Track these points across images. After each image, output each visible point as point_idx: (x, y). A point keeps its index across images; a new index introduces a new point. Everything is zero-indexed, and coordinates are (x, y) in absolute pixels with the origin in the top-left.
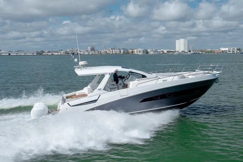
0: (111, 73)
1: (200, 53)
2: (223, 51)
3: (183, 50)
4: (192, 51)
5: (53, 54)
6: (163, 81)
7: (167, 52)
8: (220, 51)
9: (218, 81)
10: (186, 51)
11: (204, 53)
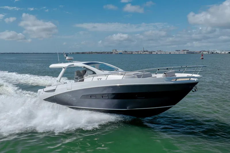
6: (98, 79)
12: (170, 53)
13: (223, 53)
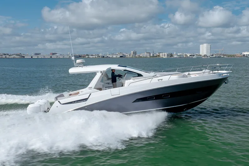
0: (102, 71)
1: (222, 56)
2: (244, 55)
3: (205, 54)
4: (214, 55)
5: (89, 57)
6: (159, 80)
7: (190, 55)
8: (241, 55)
9: (228, 82)
10: (209, 55)
11: (225, 57)
12: (51, 57)
13: (114, 56)
